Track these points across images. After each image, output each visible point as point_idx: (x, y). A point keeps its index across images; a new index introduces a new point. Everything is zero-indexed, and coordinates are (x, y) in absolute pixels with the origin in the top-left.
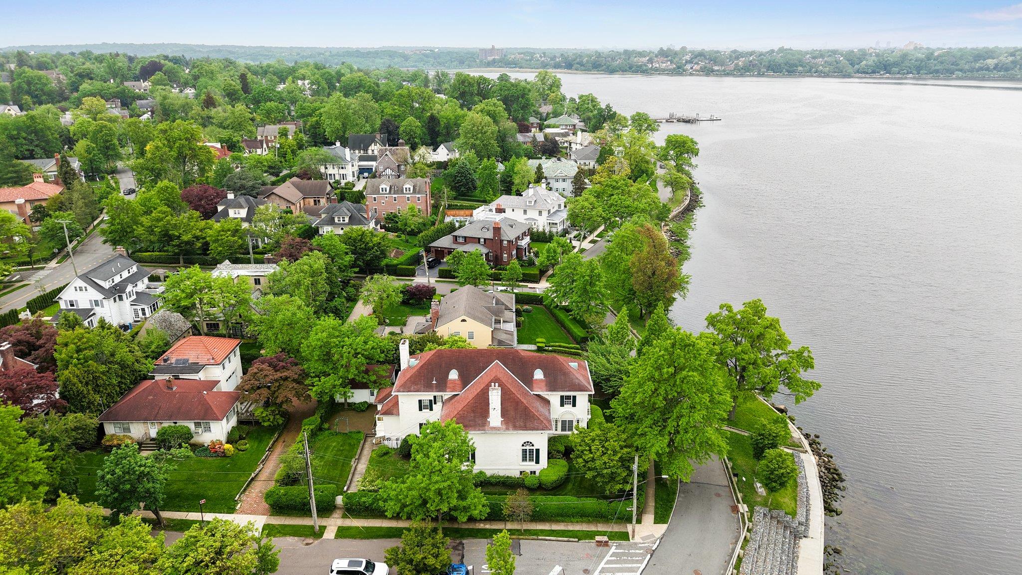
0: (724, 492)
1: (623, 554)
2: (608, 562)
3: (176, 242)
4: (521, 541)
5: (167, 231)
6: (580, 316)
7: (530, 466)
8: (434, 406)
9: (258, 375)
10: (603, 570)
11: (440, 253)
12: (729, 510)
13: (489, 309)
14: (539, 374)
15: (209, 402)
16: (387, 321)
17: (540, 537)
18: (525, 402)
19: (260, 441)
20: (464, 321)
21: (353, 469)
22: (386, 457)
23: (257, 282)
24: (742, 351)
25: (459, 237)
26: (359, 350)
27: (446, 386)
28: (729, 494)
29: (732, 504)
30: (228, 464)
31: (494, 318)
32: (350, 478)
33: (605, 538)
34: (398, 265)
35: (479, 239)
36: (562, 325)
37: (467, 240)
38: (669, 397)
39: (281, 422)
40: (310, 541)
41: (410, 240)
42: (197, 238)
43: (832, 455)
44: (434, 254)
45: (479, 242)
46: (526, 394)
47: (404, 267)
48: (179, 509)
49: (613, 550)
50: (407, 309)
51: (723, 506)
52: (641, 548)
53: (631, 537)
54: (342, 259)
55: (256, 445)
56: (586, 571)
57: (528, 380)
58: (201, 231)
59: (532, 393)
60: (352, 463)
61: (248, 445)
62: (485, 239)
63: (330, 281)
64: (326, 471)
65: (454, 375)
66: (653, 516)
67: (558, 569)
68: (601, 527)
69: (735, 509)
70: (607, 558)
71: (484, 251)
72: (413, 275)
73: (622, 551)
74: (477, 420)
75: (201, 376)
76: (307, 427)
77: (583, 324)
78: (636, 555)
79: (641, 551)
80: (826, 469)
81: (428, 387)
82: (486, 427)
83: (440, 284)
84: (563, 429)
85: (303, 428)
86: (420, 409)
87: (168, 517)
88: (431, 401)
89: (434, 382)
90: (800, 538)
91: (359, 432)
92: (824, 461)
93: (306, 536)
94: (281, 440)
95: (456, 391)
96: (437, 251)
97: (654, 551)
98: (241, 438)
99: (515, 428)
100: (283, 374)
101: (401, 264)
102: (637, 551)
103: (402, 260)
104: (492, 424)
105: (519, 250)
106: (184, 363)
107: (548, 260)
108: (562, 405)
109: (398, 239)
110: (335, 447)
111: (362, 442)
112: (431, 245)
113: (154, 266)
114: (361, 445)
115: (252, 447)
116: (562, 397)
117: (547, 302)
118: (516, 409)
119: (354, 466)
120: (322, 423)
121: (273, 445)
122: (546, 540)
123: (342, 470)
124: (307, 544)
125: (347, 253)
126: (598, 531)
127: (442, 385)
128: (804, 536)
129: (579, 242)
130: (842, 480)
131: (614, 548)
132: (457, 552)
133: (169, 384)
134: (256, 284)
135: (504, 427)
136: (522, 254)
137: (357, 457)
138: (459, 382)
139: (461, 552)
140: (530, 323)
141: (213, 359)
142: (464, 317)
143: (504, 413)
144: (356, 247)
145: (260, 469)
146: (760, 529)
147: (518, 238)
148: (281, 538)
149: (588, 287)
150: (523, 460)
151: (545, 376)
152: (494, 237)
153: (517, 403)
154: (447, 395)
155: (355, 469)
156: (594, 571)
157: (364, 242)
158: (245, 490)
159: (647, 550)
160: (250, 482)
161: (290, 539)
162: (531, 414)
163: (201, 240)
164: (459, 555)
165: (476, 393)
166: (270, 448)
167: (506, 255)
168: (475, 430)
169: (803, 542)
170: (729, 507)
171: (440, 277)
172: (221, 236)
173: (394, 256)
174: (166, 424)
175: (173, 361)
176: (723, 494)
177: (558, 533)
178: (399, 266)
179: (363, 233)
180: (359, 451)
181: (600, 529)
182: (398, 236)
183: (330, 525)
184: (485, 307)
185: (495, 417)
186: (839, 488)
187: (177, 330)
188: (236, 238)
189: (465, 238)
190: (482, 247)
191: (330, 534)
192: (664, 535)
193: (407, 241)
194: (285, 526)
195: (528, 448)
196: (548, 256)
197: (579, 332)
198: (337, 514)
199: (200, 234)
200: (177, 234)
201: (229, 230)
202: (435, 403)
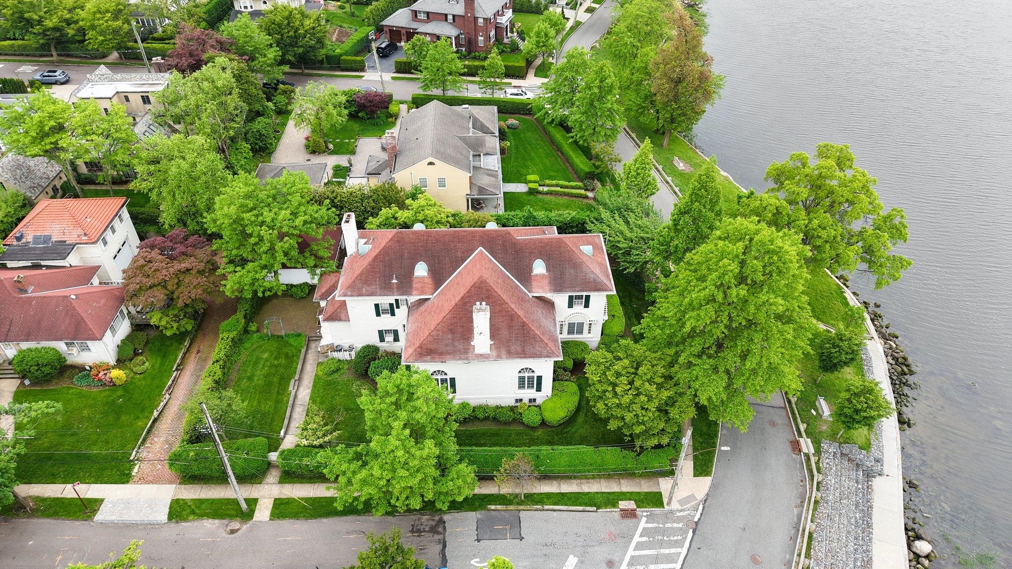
0: (780, 418)
1: (656, 531)
2: (640, 546)
3: (37, 29)
4: (522, 514)
5: (22, 12)
6: (584, 141)
7: (528, 394)
8: (396, 310)
9: (146, 268)
10: (633, 561)
11: (396, 34)
12: (789, 449)
13: (464, 140)
14: (539, 267)
15: (80, 312)
16: (331, 146)
17: (546, 507)
18: (521, 313)
19: (164, 357)
20: (431, 163)
21: (291, 399)
22: (336, 375)
23: (146, 100)
24: (819, 226)
25: (420, 12)
26: (285, 229)
27: (411, 287)
28: (786, 422)
29: (791, 438)
30: (120, 397)
31: (472, 153)
32: (288, 414)
33: (631, 505)
34: (341, 55)
35: (446, 15)
36: (559, 149)
37: (430, 16)
38: (734, 325)
39: (189, 328)
40: (235, 525)
41: (357, 13)
42: (69, 22)
43: (897, 333)
44: (388, 35)
45: (446, 20)
46: (522, 299)
47: (349, 58)
48: (52, 479)
49: (643, 524)
50: (356, 126)
51: (779, 439)
52: (679, 519)
53: (665, 501)
54: (265, 56)
55: (159, 361)
56: (610, 563)
57: (524, 275)
58: (70, 11)
59: (530, 295)
60: (291, 388)
61: (147, 364)
62: (454, 16)
63: (246, 96)
64: (255, 403)
65: (421, 270)
66: (692, 463)
67: (572, 560)
68: (626, 486)
69: (796, 446)
70: (637, 539)
71: (453, 32)
72: (362, 69)
73: (654, 525)
74: (456, 343)
75: (73, 260)
76: (225, 335)
77: (586, 151)
78: (675, 531)
79: (680, 525)
80: (894, 358)
81: (387, 289)
82: (470, 355)
83: (398, 83)
84: (570, 332)
85: (221, 336)
86: (378, 314)
87: (36, 494)
88: (391, 305)
89: (394, 281)
90: (874, 477)
91: (299, 335)
92: (891, 348)
93: (231, 517)
94: (194, 350)
95: (426, 294)
96: (391, 31)
97: (697, 523)
98: (136, 354)
99: (511, 354)
100: (183, 265)
101: (346, 54)
102: (676, 525)
103: (347, 48)
104: (478, 351)
105: (498, 29)
106: (45, 242)
107: (538, 46)
108: (570, 305)
109: (340, 11)
110: (267, 360)
111: (303, 351)
112: (384, 23)
113: (20, 61)
114: (302, 356)
115: (153, 366)
116: (571, 298)
117: (538, 115)
118: (510, 327)
119: (293, 393)
120: (247, 324)
121: (183, 358)
122: (555, 510)
123: (277, 402)
124: (233, 532)
125: (271, 46)
126: (623, 493)
127: (406, 283)
128: (879, 475)
129: (573, 12)
130: (912, 373)
131: (644, 519)
132: (437, 537)
133: (19, 285)
134: (145, 102)
135: (494, 354)
136: (502, 35)
137: (297, 377)
138: (429, 281)
139: (441, 537)
140: (517, 148)
141: (85, 235)
142: (431, 159)
143: (494, 333)
144: (282, 35)
145: (165, 401)
146: (831, 480)
147: (497, 14)
148: (196, 523)
149: (596, 104)
150: (519, 388)
151: (548, 269)
152: (466, 13)
153: (512, 317)
154: (413, 299)
155: (296, 396)
156: (621, 563)
157: (292, 27)
158: (144, 440)
159: (687, 520)
160: (152, 426)
161: (210, 524)
162: (532, 333)
163: (73, 26)
164: (439, 542)
165: (453, 303)
166: (179, 366)
167: (482, 38)
168: (454, 359)
169: (877, 482)
170: (788, 444)
171: (398, 72)
172: (99, 19)
173: (337, 40)
174: (25, 345)
175: (29, 238)
176: (779, 421)
177: (569, 499)
178: (343, 58)
179: (291, 13)
180: (299, 367)
181: (625, 489)
182: (342, 8)
183: (264, 497)
184: (460, 138)
185: (482, 340)
186: (909, 386)
187: (41, 178)
188: (119, 23)
189: (428, 13)
190: (450, 27)
191: (263, 513)
192: (707, 495)
193: (353, 15)
194: (201, 501)
195: (526, 375)
196: (538, 42)
197: (581, 163)
198: (273, 476)
199: (68, 16)
200: (36, 17)
201: (107, 11)
202: (398, 307)
